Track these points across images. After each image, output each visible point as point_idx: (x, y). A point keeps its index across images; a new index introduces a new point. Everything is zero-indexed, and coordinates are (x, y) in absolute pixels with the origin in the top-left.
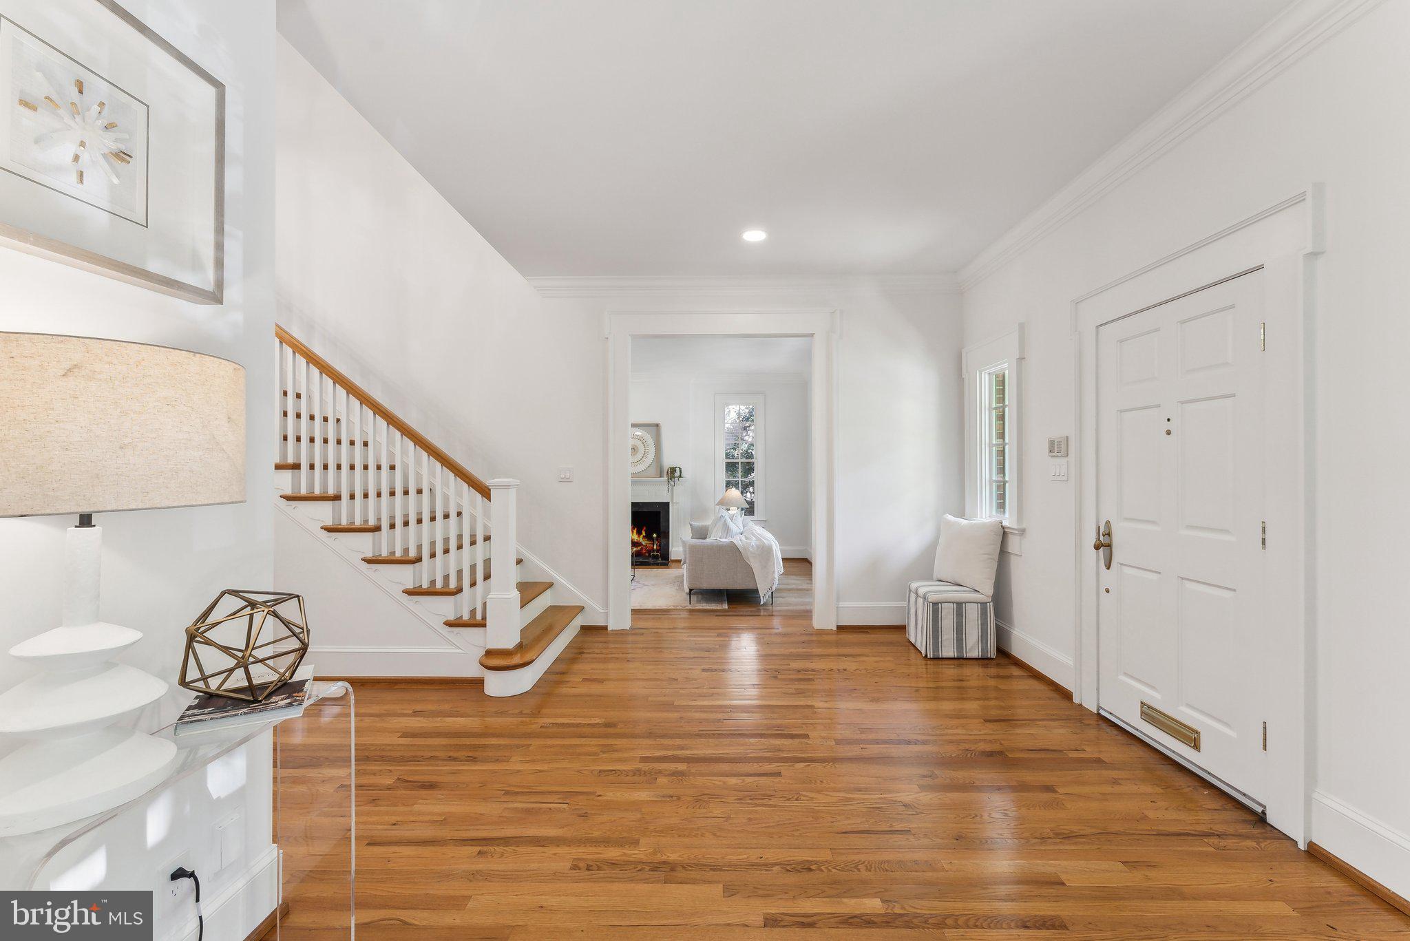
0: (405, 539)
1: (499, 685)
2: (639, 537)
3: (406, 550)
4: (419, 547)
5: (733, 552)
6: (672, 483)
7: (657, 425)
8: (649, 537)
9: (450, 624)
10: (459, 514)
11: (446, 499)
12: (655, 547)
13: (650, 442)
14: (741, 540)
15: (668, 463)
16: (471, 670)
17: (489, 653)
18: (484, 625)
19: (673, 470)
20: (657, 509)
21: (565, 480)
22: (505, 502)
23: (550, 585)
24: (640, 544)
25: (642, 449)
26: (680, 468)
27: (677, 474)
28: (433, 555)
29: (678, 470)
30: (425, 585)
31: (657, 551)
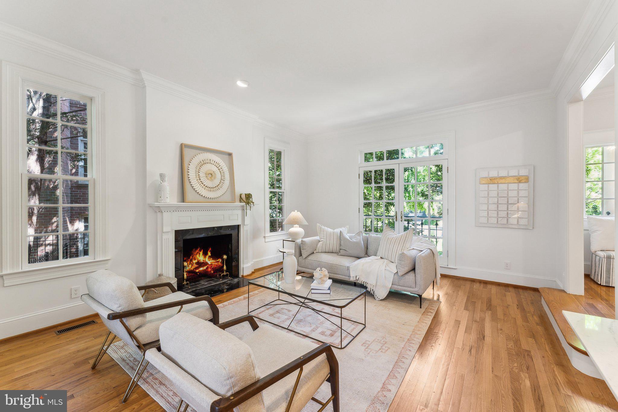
2: (205, 257)
7: (230, 155)
8: (214, 256)
12: (224, 267)
13: (226, 169)
31: (226, 271)
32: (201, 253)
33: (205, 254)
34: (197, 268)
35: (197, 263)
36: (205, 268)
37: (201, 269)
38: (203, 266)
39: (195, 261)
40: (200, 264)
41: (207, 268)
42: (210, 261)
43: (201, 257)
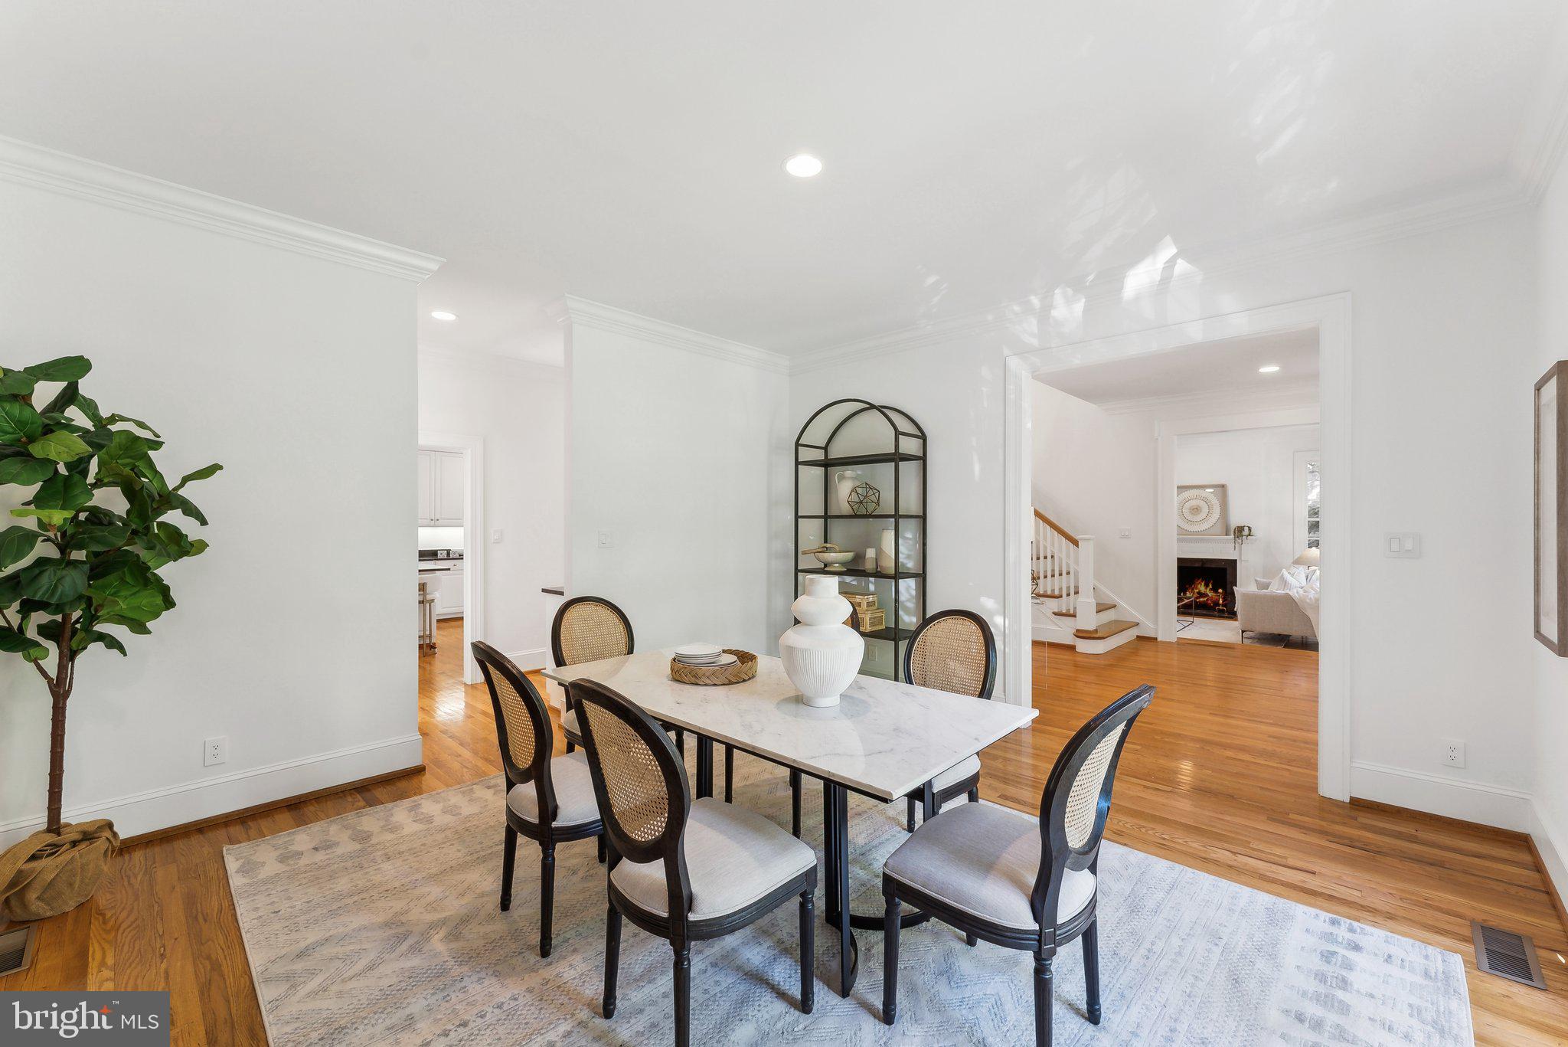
0: (1053, 584)
1: (1084, 647)
2: (1206, 588)
3: (1053, 590)
4: (1061, 589)
5: (1289, 602)
6: (1240, 541)
7: (1223, 486)
8: (1215, 590)
9: (1055, 614)
10: (1052, 557)
11: (1045, 548)
12: (1221, 602)
13: (1216, 502)
14: (1297, 592)
15: (1235, 521)
16: (1068, 639)
17: (1077, 630)
18: (1075, 616)
19: (1240, 529)
20: (1222, 565)
21: (1124, 537)
22: (1086, 549)
23: (1115, 606)
24: (1207, 595)
25: (1205, 509)
26: (1249, 527)
27: (1246, 532)
28: (1068, 595)
29: (1246, 529)
30: (1049, 592)
31: (1224, 605)
32: (1203, 584)
33: (1207, 585)
34: (1197, 598)
35: (1199, 593)
36: (1205, 599)
37: (1202, 599)
38: (1205, 597)
39: (1196, 591)
40: (1201, 595)
41: (1207, 600)
42: (1210, 594)
43: (1202, 588)
